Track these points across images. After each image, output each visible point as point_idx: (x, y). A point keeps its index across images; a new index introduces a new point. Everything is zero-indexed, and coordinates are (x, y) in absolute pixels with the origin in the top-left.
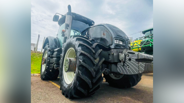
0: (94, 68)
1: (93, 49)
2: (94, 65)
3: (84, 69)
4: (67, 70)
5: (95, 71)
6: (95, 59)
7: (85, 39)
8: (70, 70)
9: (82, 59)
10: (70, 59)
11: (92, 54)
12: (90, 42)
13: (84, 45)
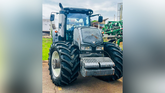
0: (72, 61)
1: (69, 49)
2: (71, 59)
3: (65, 63)
4: (55, 67)
5: (72, 63)
6: (72, 56)
7: (63, 44)
8: (57, 67)
9: (63, 57)
10: (55, 60)
11: (69, 53)
12: (67, 45)
13: (63, 48)
